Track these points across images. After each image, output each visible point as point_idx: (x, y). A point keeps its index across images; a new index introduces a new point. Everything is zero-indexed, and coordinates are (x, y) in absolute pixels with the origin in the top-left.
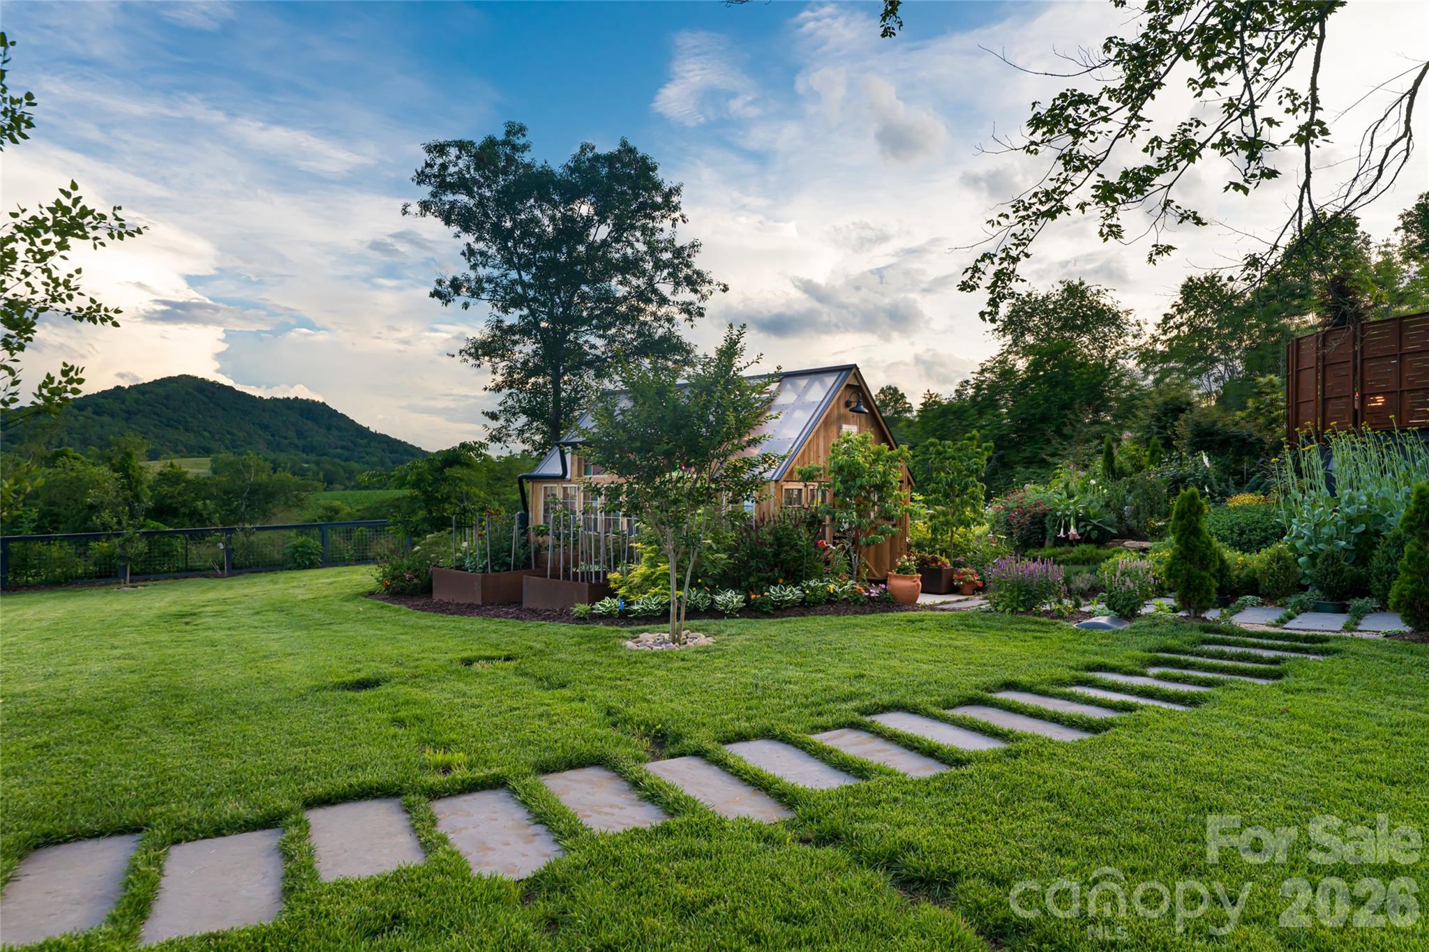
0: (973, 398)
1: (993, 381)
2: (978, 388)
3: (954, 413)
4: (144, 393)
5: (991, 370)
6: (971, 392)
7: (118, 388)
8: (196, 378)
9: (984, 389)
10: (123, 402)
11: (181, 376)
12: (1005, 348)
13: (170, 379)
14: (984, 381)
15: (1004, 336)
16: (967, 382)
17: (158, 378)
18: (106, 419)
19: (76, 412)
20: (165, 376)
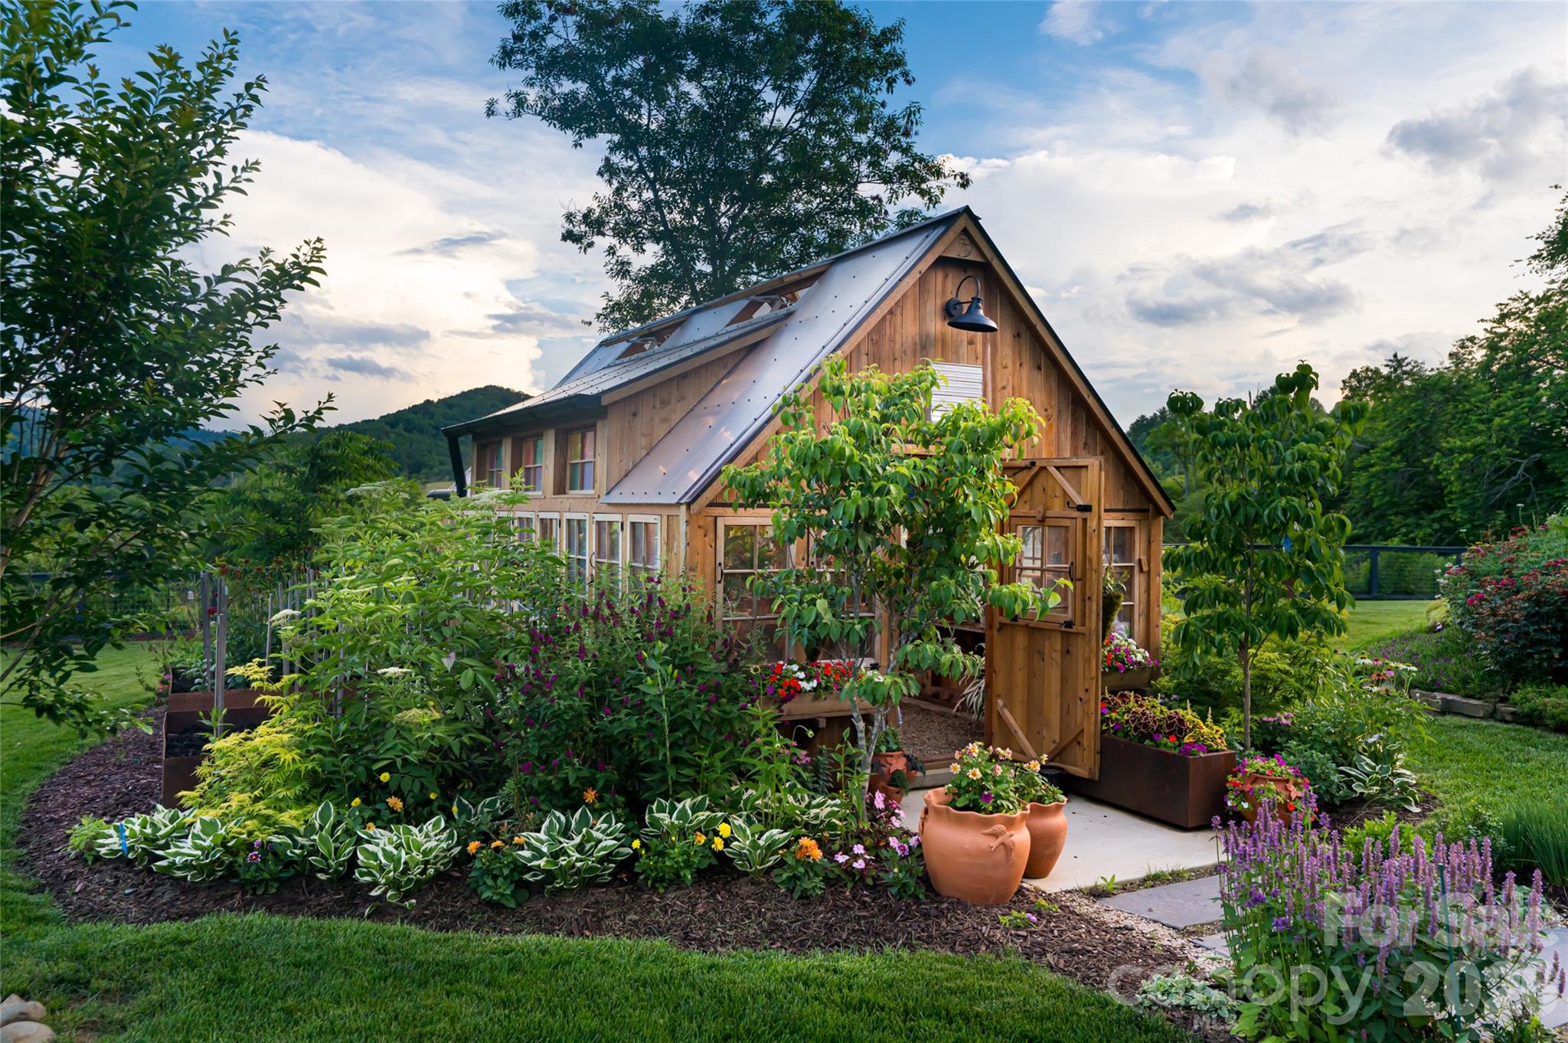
0: (1485, 366)
1: (1520, 333)
2: (1493, 347)
3: (1443, 391)
4: (450, 407)
5: (1521, 316)
6: (1479, 355)
7: (428, 402)
8: (501, 389)
9: (1505, 348)
10: (432, 417)
11: (487, 388)
12: (1555, 286)
13: (477, 391)
14: (1506, 335)
15: (1552, 267)
16: (1472, 339)
17: (466, 389)
18: (415, 436)
19: (388, 428)
20: (472, 387)
